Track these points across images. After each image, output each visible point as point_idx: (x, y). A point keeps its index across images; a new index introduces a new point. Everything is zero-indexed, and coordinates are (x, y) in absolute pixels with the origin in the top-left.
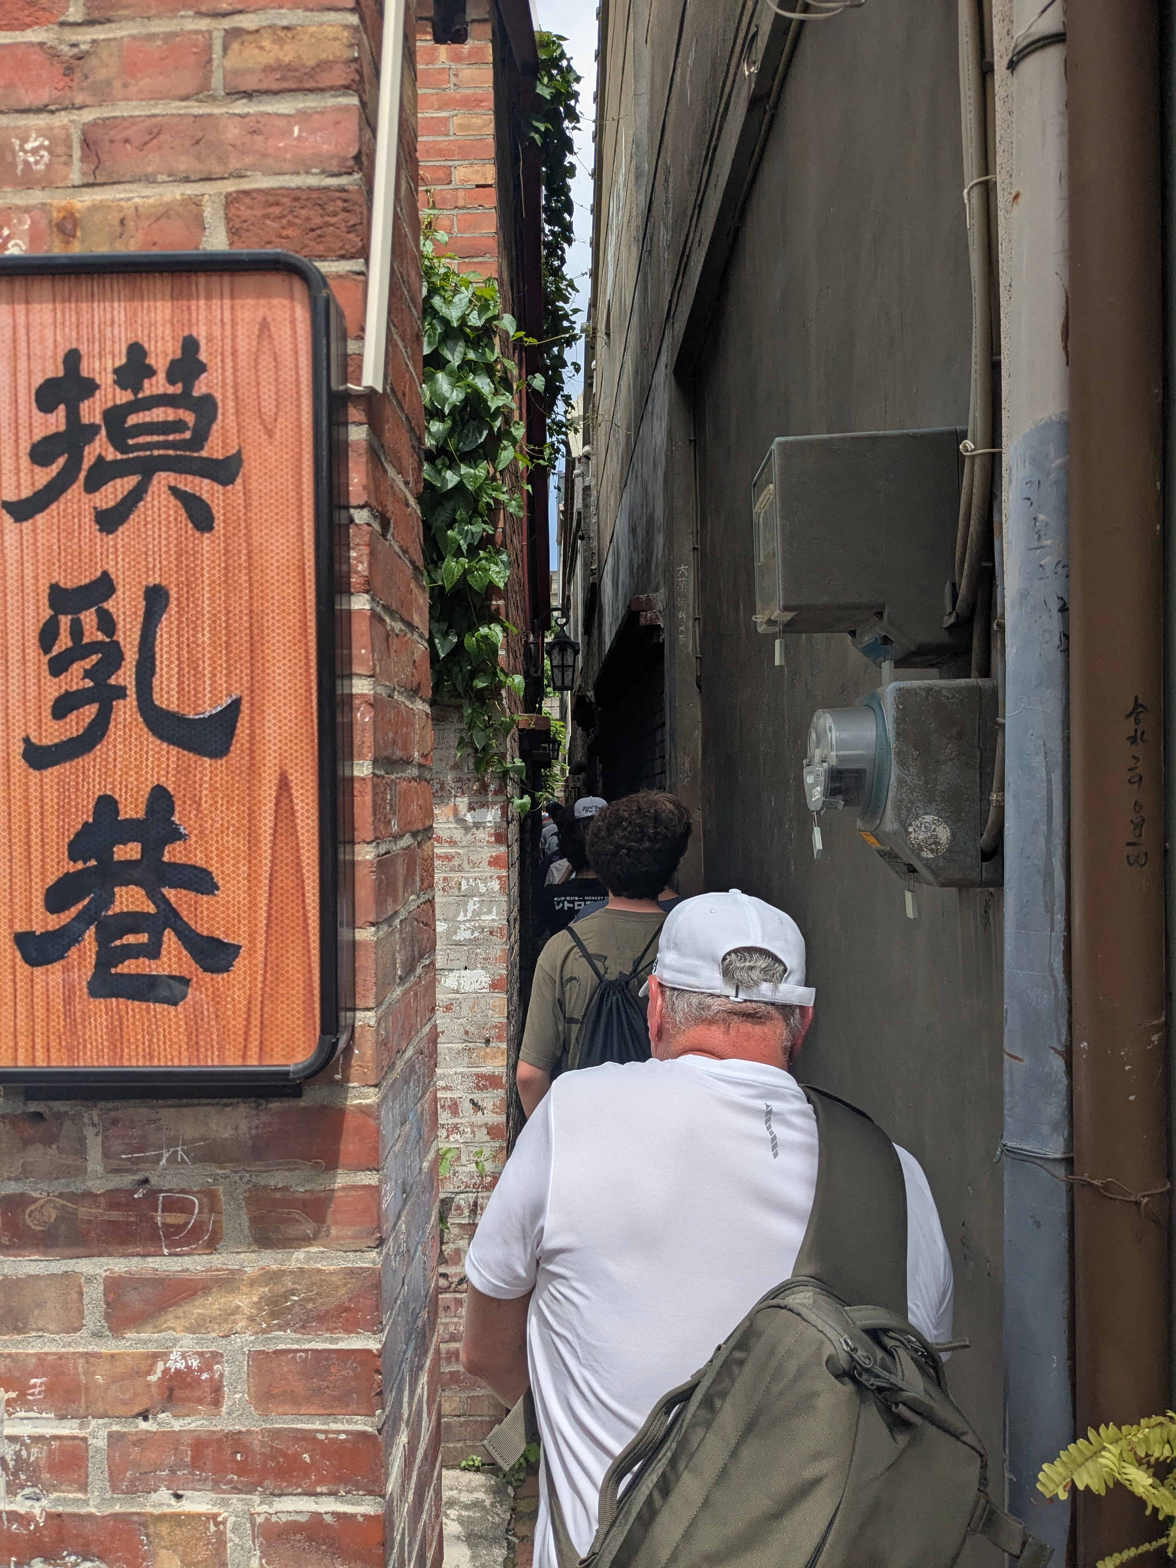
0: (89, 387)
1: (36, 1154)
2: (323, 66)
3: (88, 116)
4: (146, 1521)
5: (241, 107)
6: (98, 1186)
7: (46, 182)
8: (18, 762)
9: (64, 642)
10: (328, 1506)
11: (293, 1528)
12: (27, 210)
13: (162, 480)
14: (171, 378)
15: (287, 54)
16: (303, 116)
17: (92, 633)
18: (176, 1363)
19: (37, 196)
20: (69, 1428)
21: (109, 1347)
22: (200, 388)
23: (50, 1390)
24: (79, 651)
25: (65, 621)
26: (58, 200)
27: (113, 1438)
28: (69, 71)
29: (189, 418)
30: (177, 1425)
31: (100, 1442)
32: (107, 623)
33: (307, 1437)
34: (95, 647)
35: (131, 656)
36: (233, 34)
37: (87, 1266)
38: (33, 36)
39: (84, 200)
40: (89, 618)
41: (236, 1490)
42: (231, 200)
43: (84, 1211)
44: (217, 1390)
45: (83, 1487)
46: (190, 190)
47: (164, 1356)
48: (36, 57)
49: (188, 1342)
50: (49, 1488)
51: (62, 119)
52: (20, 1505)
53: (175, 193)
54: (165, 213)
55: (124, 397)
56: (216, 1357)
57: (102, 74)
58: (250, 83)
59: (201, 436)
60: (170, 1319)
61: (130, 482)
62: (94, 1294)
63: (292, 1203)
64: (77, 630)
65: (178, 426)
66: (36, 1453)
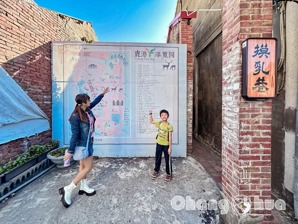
0: (259, 47)
1: (246, 105)
2: (270, 24)
3: (252, 27)
4: (254, 132)
5: (263, 27)
6: (251, 107)
7: (248, 32)
8: (253, 75)
9: (256, 66)
10: (267, 131)
11: (265, 133)
12: (247, 34)
13: (264, 54)
14: (265, 47)
15: (267, 23)
16: (268, 28)
17: (259, 65)
18: (256, 120)
19: (248, 33)
20: (248, 125)
21: (251, 119)
22: (267, 48)
23: (247, 122)
24: (258, 67)
25: (256, 64)
26: (249, 34)
27: (252, 126)
28: (250, 24)
29: (266, 50)
30: (256, 125)
31: (250, 126)
32: (260, 65)
33: (266, 126)
34: (259, 66)
35: (261, 67)
36: (263, 22)
37: (250, 113)
38: (247, 21)
39: (251, 34)
40: (258, 64)
41: (260, 130)
42: (263, 34)
43: (250, 109)
44: (259, 122)
45: (249, 129)
46: (260, 33)
47: (255, 120)
48: (248, 23)
49: (257, 119)
50: (246, 130)
51: (249, 27)
52: (244, 131)
53: (258, 33)
54: (257, 35)
55: (261, 48)
56: (259, 120)
57: (253, 24)
58: (264, 25)
59: (267, 51)
60: (256, 117)
61: (262, 54)
62: (250, 115)
63: (266, 109)
64: (257, 65)
65: (265, 50)
66: (246, 127)
